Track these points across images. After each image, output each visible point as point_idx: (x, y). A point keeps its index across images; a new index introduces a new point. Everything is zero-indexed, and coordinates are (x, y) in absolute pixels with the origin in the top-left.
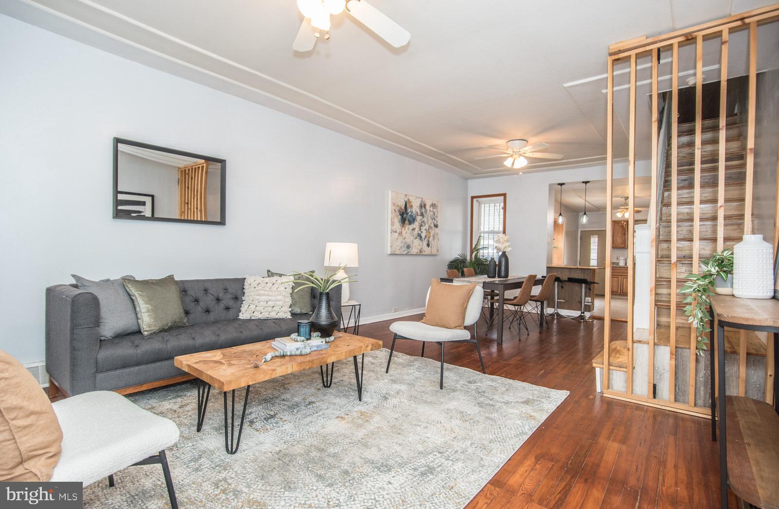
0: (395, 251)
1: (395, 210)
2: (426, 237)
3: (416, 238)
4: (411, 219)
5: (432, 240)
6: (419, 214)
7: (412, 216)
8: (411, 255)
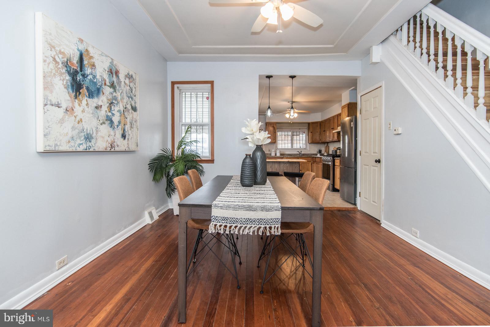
0: (56, 145)
1: (54, 59)
2: (119, 122)
3: (104, 123)
4: (93, 89)
5: (129, 129)
6: (108, 83)
7: (95, 84)
8: (95, 152)
